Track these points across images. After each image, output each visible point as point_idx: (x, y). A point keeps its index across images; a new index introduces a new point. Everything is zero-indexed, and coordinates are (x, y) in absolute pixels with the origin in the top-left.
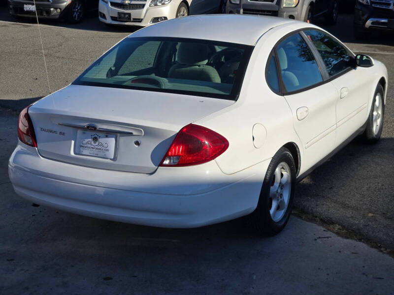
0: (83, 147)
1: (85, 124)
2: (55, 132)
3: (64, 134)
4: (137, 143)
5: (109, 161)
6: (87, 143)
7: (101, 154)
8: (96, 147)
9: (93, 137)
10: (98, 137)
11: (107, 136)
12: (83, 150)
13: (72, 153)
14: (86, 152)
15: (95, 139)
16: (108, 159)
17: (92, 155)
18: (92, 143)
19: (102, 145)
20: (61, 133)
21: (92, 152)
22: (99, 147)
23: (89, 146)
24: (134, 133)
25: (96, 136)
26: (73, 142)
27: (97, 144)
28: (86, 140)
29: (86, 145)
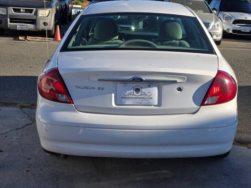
0: (125, 98)
1: (130, 77)
2: (93, 88)
3: (103, 89)
4: (180, 89)
5: (152, 107)
6: (130, 94)
7: (144, 102)
8: (139, 96)
9: (135, 88)
10: (140, 88)
11: (149, 86)
12: (125, 101)
13: (114, 105)
14: (128, 102)
15: (137, 90)
16: (151, 105)
17: (135, 104)
18: (135, 93)
19: (145, 94)
20: (99, 88)
21: (135, 101)
22: (143, 96)
23: (132, 96)
24: (178, 81)
25: (137, 87)
26: (113, 95)
27: (140, 93)
28: (128, 92)
29: (128, 96)
